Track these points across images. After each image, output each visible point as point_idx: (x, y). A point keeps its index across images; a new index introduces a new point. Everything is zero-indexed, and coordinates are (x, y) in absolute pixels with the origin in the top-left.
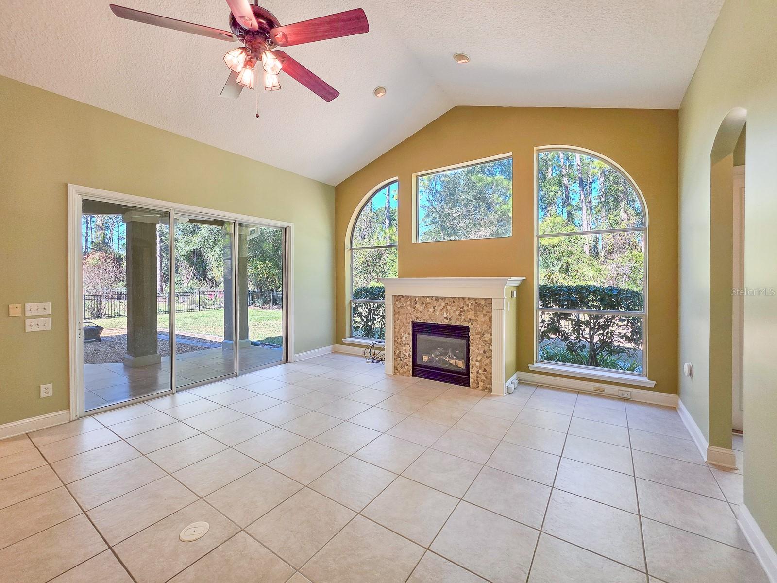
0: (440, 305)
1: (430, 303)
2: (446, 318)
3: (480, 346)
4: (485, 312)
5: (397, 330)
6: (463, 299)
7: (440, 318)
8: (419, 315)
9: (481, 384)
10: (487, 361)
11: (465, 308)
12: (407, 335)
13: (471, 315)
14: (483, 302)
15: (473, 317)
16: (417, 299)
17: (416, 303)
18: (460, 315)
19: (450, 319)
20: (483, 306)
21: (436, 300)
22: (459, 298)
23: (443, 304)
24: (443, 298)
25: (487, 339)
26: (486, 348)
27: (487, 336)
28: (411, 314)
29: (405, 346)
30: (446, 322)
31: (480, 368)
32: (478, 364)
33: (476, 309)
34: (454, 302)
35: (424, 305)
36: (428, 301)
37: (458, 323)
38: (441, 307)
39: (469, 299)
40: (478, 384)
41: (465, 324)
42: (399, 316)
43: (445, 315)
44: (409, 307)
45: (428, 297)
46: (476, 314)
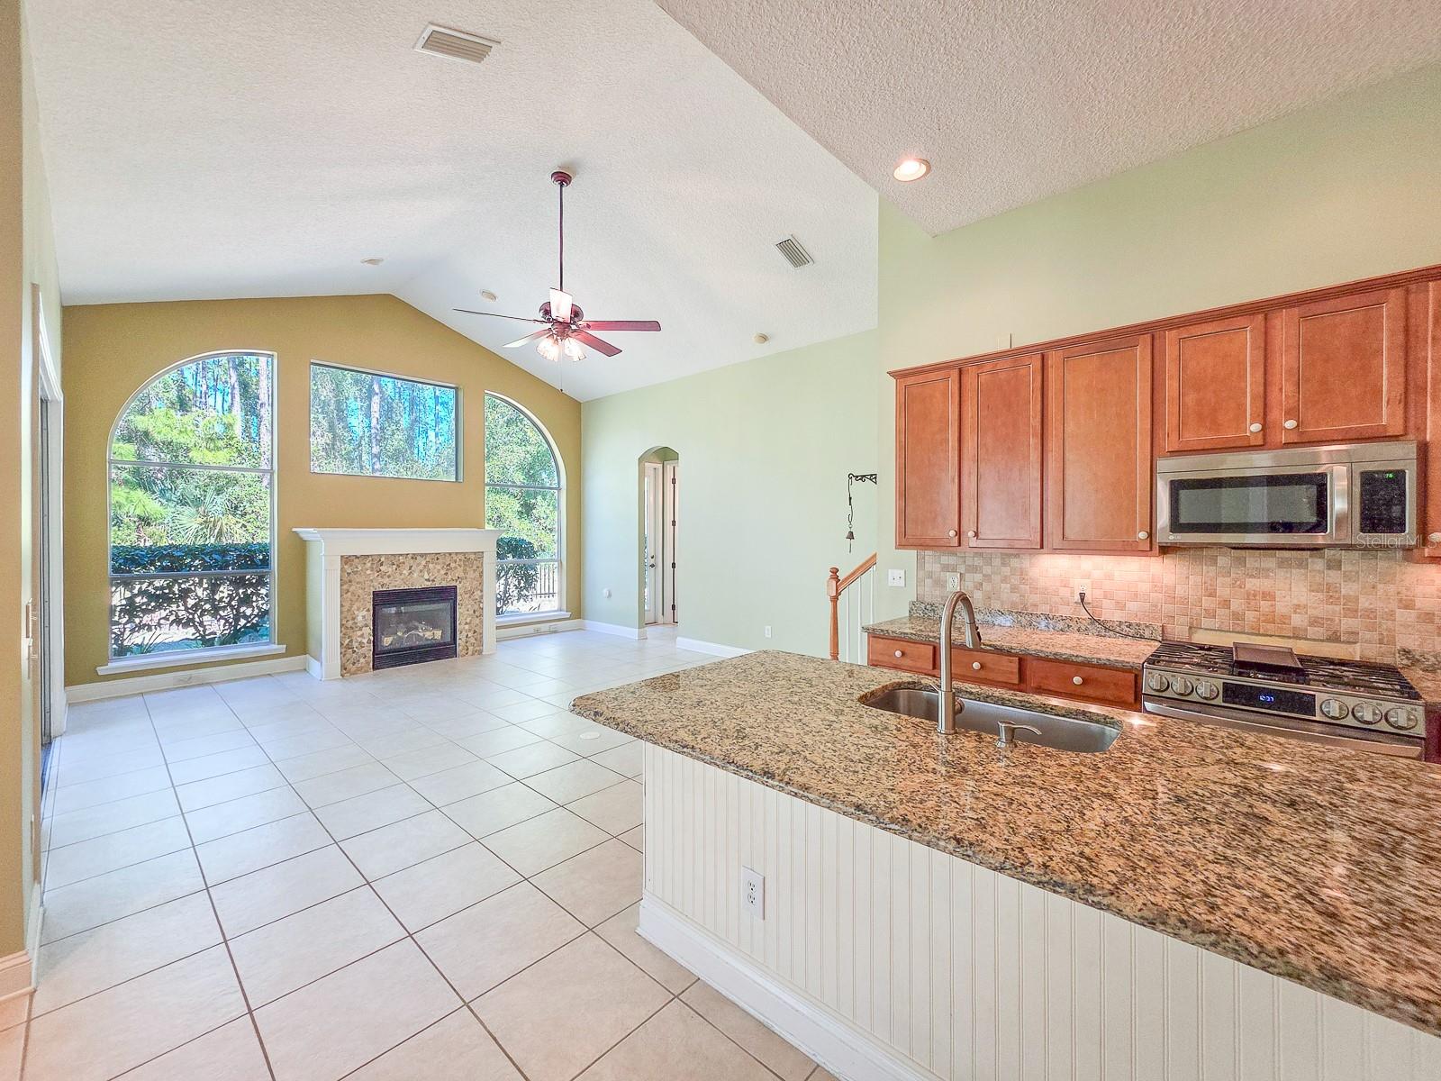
0: (419, 564)
1: (404, 563)
2: (428, 580)
3: (470, 606)
4: (475, 567)
5: (345, 609)
6: (450, 554)
7: (419, 581)
8: (386, 580)
9: (471, 648)
10: (478, 621)
11: (453, 565)
12: (365, 613)
13: (459, 572)
14: (473, 557)
15: (462, 575)
16: (383, 559)
17: (382, 565)
18: (446, 574)
19: (433, 581)
20: (472, 560)
21: (412, 558)
22: (445, 554)
23: (424, 563)
24: (422, 555)
25: (477, 597)
26: (476, 607)
27: (478, 593)
28: (372, 581)
29: (361, 629)
30: (428, 584)
31: (470, 630)
32: (467, 627)
33: (465, 565)
34: (438, 559)
35: (395, 567)
36: (402, 561)
37: (444, 584)
38: (421, 567)
39: (457, 553)
40: (468, 649)
41: (453, 584)
42: (350, 586)
43: (426, 577)
44: (368, 572)
45: (401, 555)
46: (465, 572)
